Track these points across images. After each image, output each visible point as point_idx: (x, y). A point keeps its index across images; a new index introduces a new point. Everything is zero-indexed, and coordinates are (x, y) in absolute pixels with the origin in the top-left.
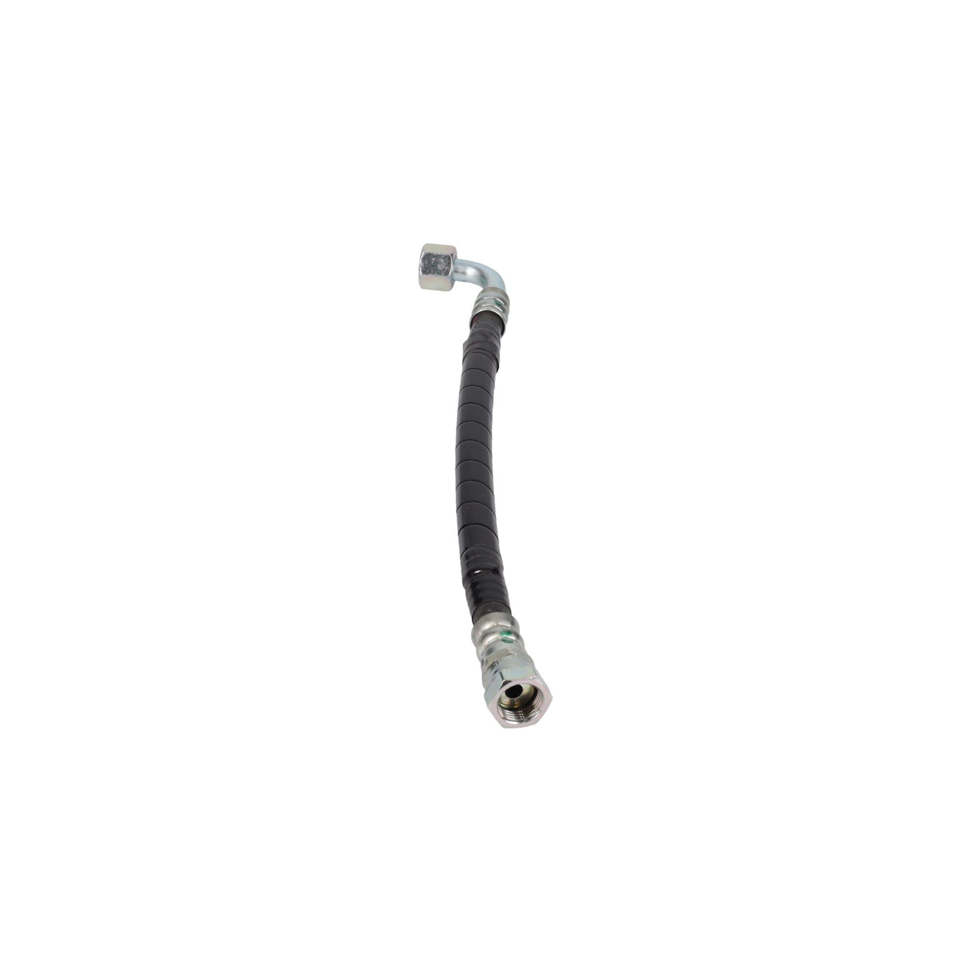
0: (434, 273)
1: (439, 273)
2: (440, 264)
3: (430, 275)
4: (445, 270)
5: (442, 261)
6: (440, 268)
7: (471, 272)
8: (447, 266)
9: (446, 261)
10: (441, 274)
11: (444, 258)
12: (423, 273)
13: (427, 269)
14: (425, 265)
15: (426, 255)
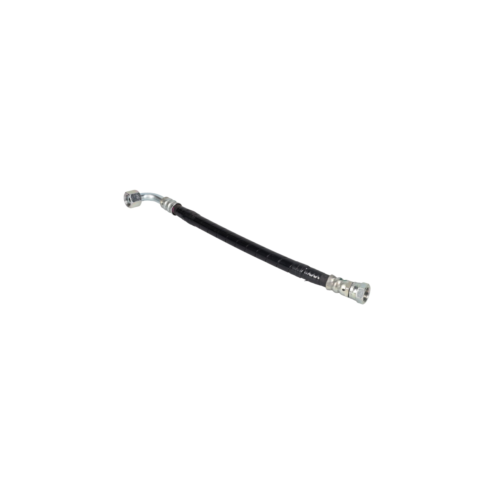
0: (136, 201)
1: (138, 200)
2: (137, 197)
3: (136, 202)
4: (139, 198)
5: (137, 195)
6: (138, 198)
7: (151, 197)
8: (139, 197)
9: (139, 195)
10: (139, 200)
11: (137, 194)
12: (133, 202)
13: (133, 200)
14: (132, 199)
15: (131, 195)
